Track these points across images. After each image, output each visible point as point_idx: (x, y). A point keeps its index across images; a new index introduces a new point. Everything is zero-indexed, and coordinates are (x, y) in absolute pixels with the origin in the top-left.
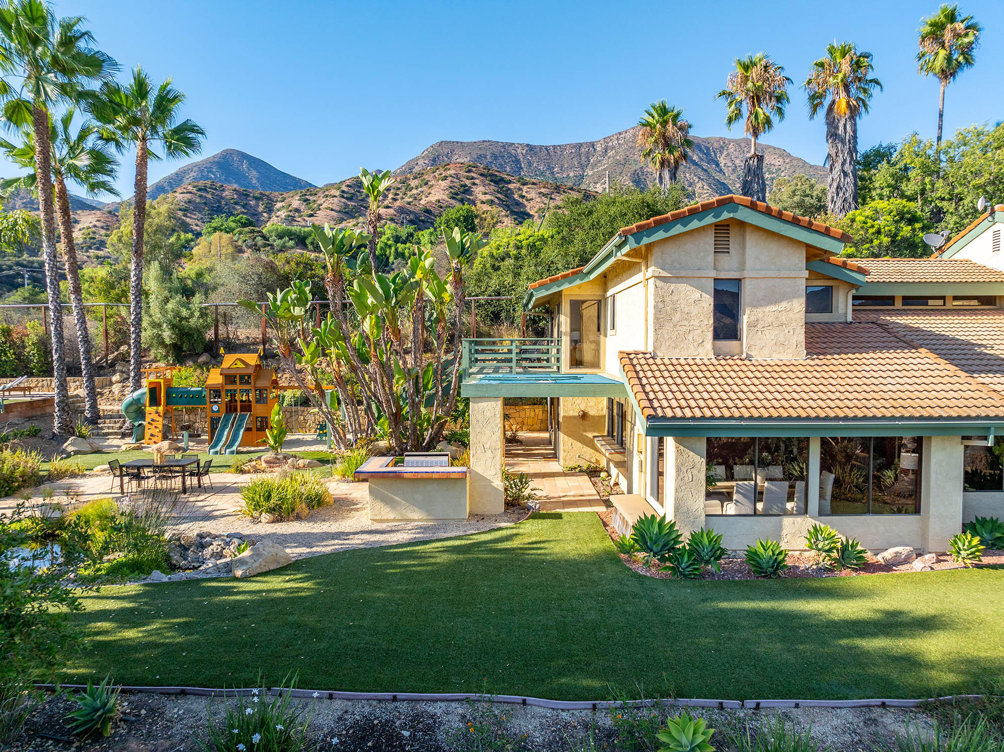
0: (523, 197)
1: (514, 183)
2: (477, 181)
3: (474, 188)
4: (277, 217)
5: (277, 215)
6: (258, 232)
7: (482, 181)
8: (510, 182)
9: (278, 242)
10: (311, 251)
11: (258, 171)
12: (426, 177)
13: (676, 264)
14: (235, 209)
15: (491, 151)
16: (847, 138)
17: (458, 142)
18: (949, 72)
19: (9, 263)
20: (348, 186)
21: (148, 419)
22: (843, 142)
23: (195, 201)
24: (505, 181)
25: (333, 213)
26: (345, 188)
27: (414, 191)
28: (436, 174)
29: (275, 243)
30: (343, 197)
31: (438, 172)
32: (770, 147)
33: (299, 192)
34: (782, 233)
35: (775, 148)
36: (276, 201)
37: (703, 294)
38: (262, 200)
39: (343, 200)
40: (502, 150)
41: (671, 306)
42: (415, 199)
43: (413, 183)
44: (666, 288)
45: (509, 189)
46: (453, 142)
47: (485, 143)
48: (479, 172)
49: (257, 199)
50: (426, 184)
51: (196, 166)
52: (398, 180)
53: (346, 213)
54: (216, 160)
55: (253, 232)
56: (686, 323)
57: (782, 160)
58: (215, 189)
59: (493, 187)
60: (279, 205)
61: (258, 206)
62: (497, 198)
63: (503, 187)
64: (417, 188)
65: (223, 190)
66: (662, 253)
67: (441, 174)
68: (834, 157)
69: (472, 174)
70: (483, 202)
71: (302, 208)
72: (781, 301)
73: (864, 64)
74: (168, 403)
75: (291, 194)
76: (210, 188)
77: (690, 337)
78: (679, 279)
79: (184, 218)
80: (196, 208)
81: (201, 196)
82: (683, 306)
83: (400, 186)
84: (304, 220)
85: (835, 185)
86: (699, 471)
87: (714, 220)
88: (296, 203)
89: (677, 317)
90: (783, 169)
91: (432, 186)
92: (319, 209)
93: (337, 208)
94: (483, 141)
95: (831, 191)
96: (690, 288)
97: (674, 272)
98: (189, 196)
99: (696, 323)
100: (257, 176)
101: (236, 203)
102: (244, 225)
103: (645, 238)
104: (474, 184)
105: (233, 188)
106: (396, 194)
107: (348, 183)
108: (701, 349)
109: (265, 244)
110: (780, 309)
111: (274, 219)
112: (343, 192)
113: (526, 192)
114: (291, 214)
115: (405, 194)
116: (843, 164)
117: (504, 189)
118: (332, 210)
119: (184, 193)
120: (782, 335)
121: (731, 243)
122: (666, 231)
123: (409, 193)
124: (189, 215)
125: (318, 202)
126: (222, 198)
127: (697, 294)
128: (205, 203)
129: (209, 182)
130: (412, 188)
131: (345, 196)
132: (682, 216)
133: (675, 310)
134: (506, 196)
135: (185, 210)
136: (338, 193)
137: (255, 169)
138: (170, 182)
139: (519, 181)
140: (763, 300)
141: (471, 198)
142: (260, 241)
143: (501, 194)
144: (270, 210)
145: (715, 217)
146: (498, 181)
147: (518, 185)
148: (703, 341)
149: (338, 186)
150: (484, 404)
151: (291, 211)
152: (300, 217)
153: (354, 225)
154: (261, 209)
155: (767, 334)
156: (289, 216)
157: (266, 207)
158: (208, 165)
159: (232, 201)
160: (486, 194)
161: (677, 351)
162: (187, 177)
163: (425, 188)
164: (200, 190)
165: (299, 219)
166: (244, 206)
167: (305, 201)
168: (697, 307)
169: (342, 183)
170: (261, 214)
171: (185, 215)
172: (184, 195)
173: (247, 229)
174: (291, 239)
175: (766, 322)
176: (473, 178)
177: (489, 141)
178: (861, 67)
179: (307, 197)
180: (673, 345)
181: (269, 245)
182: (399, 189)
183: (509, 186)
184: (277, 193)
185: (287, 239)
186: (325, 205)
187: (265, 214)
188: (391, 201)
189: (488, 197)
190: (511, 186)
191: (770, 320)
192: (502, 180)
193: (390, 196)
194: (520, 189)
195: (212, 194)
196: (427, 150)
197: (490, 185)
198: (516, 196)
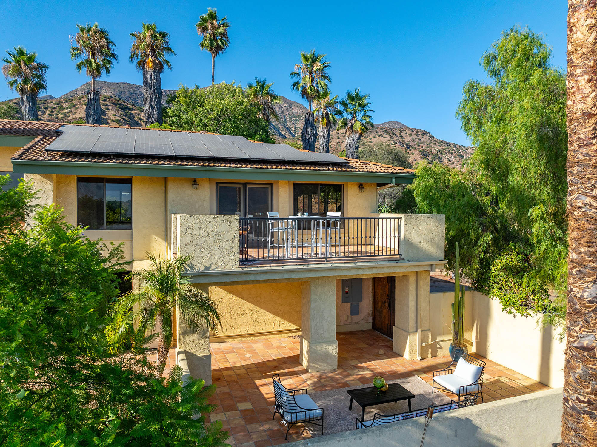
0: (141, 119)
1: (135, 110)
2: (110, 107)
3: (107, 112)
7: (113, 108)
8: (132, 109)
12: (74, 102)
15: (128, 90)
16: (152, 84)
17: (105, 82)
18: (217, 49)
20: (15, 103)
24: (129, 109)
26: (12, 104)
27: (65, 111)
28: (81, 100)
31: (82, 99)
32: (295, 103)
35: (297, 103)
40: (136, 90)
42: (65, 115)
43: (65, 105)
45: (132, 114)
46: (102, 82)
47: (124, 84)
48: (111, 102)
50: (74, 106)
52: (54, 102)
57: (301, 110)
59: (121, 112)
62: (123, 119)
63: (128, 112)
64: (67, 108)
67: (85, 101)
69: (107, 103)
70: (113, 121)
83: (55, 106)
90: (302, 115)
91: (78, 108)
94: (123, 83)
104: (108, 109)
106: (52, 112)
107: (15, 101)
113: (143, 117)
115: (58, 112)
116: (151, 101)
117: (128, 113)
123: (61, 112)
130: (64, 108)
134: (130, 118)
139: (139, 110)
141: (105, 117)
143: (126, 116)
146: (124, 108)
147: (138, 112)
160: (115, 116)
163: (73, 109)
169: (10, 101)
176: (107, 105)
177: (127, 83)
182: (54, 108)
183: (132, 112)
188: (48, 116)
189: (117, 118)
190: (133, 112)
192: (127, 108)
193: (48, 113)
194: (139, 115)
196: (84, 85)
197: (118, 110)
198: (136, 119)
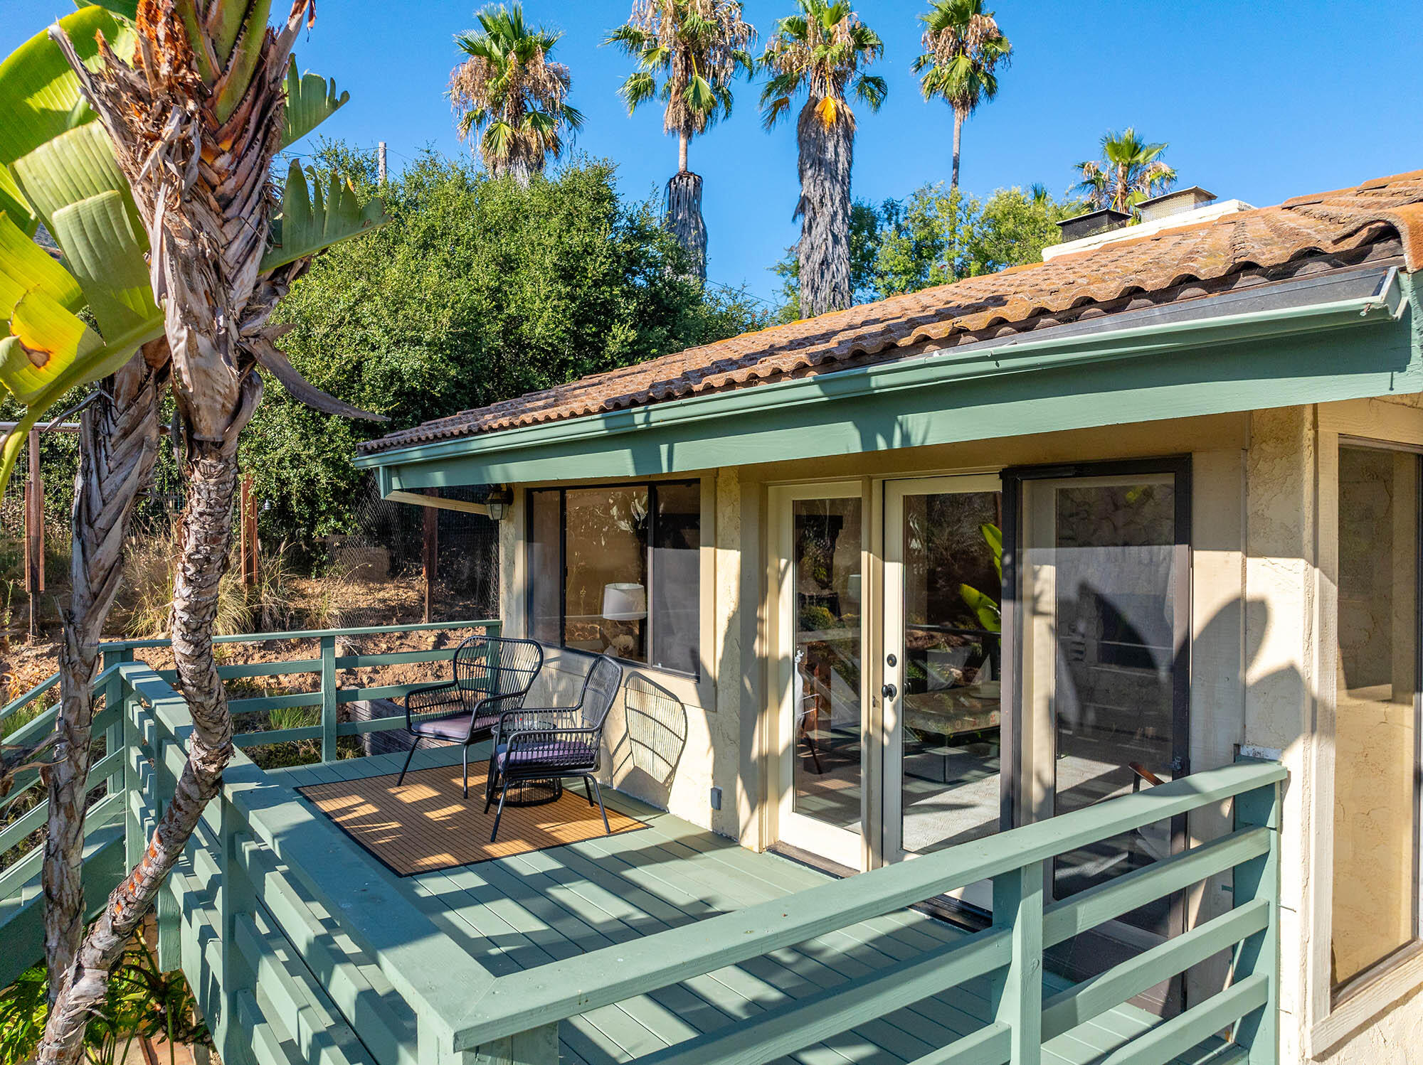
22: (834, 178)
68: (817, 205)
73: (871, 42)
85: (817, 257)
95: (808, 268)
178: (865, 46)
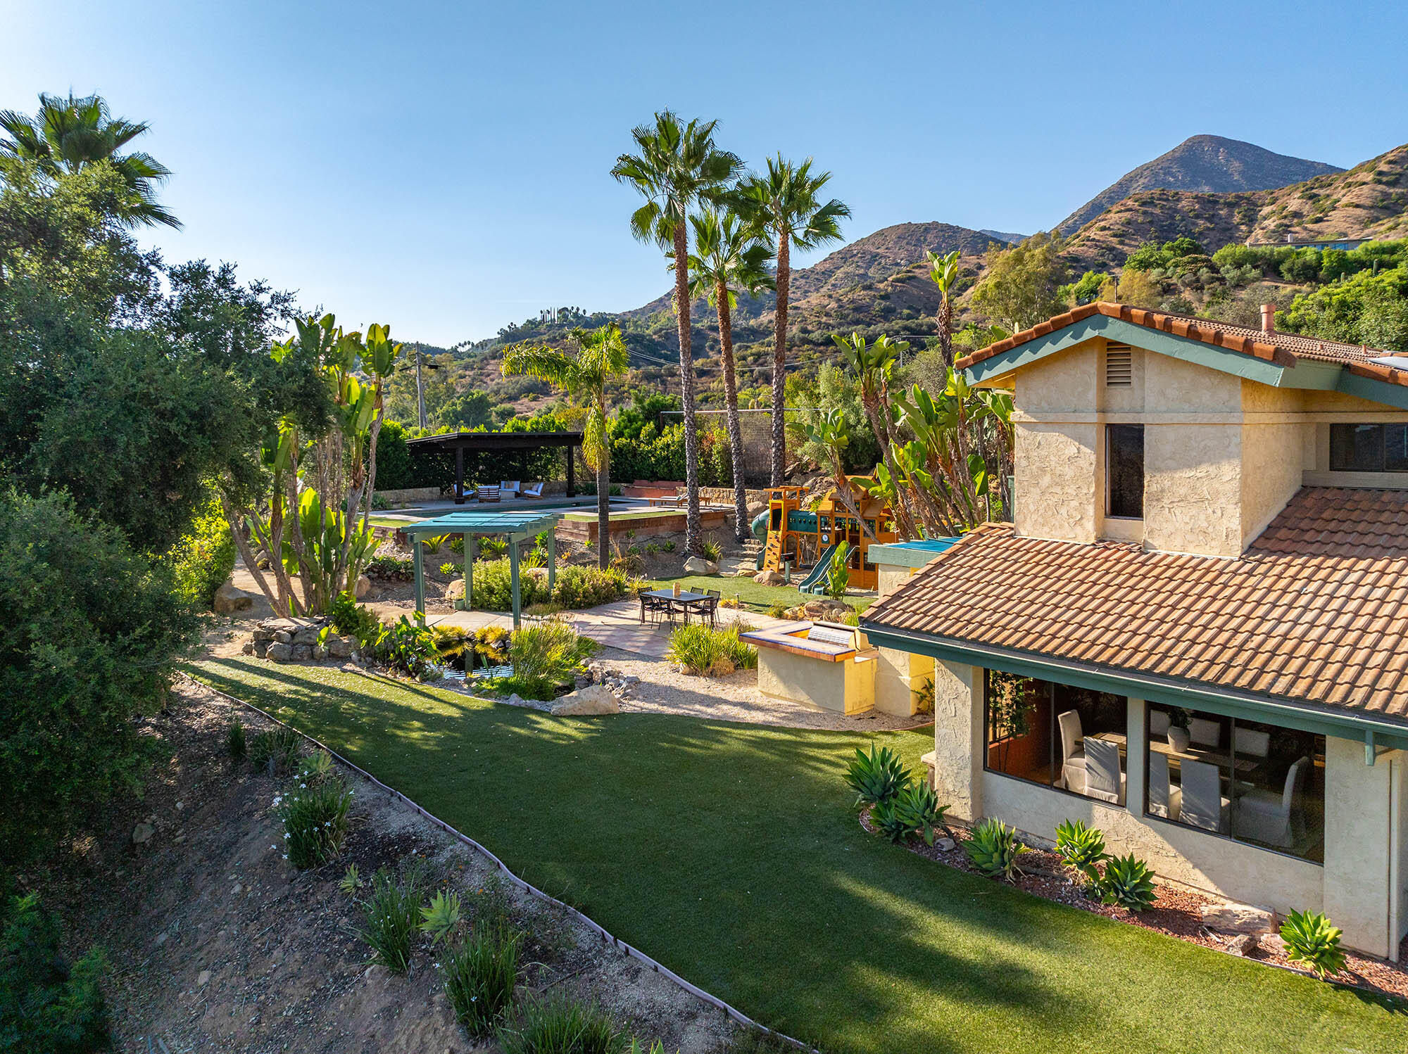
4: (1263, 229)
5: (1263, 226)
6: (1203, 261)
9: (1234, 273)
10: (1289, 282)
11: (1241, 161)
13: (1044, 404)
14: (1195, 224)
19: (896, 327)
21: (768, 545)
23: (1136, 221)
25: (1358, 211)
29: (1227, 276)
30: (1380, 182)
33: (1301, 185)
34: (1176, 356)
36: (1262, 206)
37: (1082, 447)
38: (1240, 206)
39: (1381, 187)
41: (1037, 464)
44: (1031, 438)
49: (1231, 205)
51: (1148, 168)
53: (1385, 208)
54: (1177, 154)
55: (1195, 261)
56: (1058, 490)
58: (1167, 200)
60: (1266, 210)
61: (1232, 216)
65: (1179, 200)
66: (1026, 389)
71: (1306, 209)
72: (1199, 463)
74: (789, 527)
75: (1285, 191)
76: (1159, 199)
77: (1063, 511)
78: (1049, 425)
79: (1121, 247)
80: (1137, 232)
81: (1145, 213)
82: (1053, 463)
84: (1305, 229)
86: (964, 704)
87: (1074, 342)
88: (1294, 204)
89: (1046, 480)
92: (1334, 209)
93: (1368, 202)
96: (1063, 438)
97: (1040, 415)
98: (1128, 215)
99: (1071, 490)
100: (1240, 169)
101: (1197, 217)
102: (1186, 252)
103: (986, 372)
105: (1194, 195)
108: (1078, 529)
109: (1213, 278)
110: (1199, 475)
111: (1258, 233)
112: (1380, 173)
114: (1286, 222)
118: (1357, 206)
119: (1120, 212)
120: (1202, 517)
121: (1133, 369)
122: (1011, 361)
124: (1127, 241)
125: (1335, 197)
126: (1176, 211)
127: (1072, 449)
128: (1151, 223)
129: (1157, 191)
131: (1385, 179)
132: (1028, 338)
133: (1043, 470)
135: (1120, 236)
136: (1370, 177)
137: (1237, 159)
138: (1110, 197)
140: (1170, 458)
142: (1204, 273)
144: (1251, 220)
145: (1074, 337)
148: (1082, 518)
149: (1370, 166)
150: (893, 573)
151: (1285, 217)
152: (1299, 224)
153: (1390, 229)
154: (1237, 219)
155: (1178, 514)
156: (1281, 225)
157: (1245, 216)
158: (1166, 165)
159: (1191, 215)
161: (1046, 529)
162: (1135, 185)
164: (1144, 204)
165: (1297, 229)
166: (1209, 220)
167: (1310, 198)
168: (1072, 467)
170: (1237, 227)
171: (1122, 243)
172: (1120, 215)
173: (1186, 259)
174: (1255, 267)
175: (1177, 495)
179: (1314, 191)
180: (1040, 520)
181: (1218, 279)
184: (1263, 193)
185: (1249, 266)
186: (1345, 200)
187: (1243, 227)
191: (1183, 491)
195: (1161, 208)
